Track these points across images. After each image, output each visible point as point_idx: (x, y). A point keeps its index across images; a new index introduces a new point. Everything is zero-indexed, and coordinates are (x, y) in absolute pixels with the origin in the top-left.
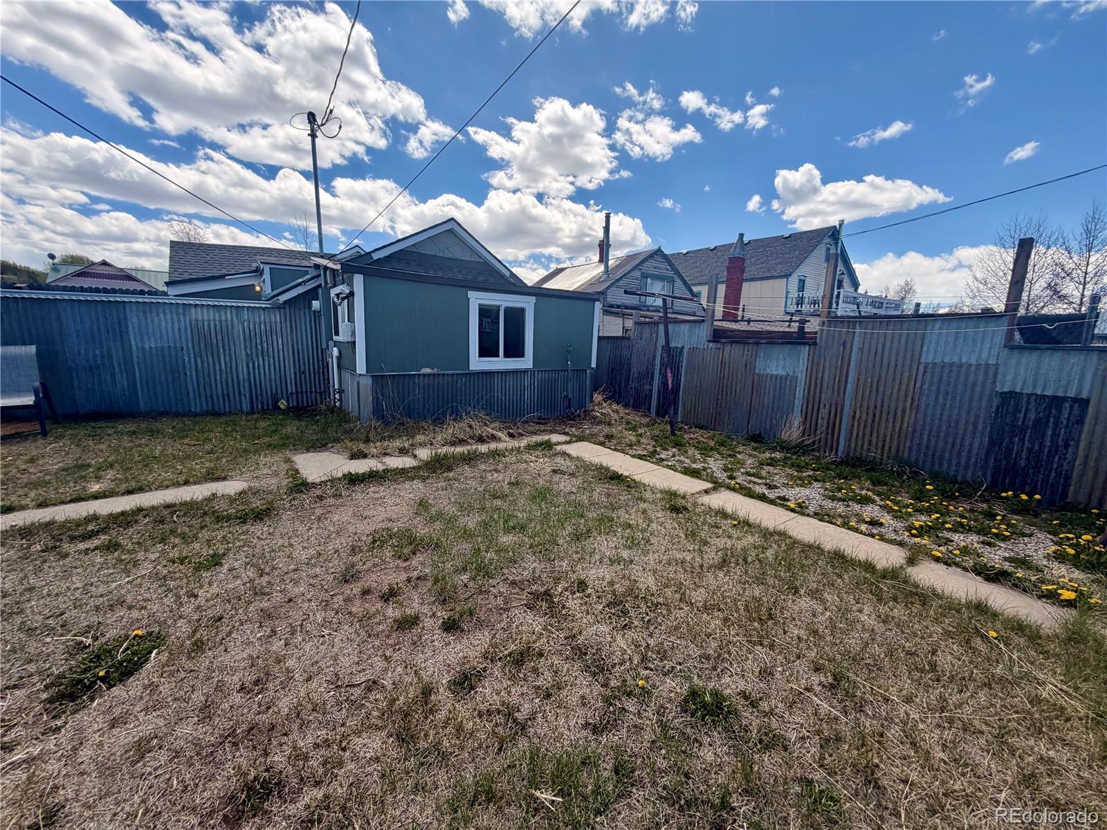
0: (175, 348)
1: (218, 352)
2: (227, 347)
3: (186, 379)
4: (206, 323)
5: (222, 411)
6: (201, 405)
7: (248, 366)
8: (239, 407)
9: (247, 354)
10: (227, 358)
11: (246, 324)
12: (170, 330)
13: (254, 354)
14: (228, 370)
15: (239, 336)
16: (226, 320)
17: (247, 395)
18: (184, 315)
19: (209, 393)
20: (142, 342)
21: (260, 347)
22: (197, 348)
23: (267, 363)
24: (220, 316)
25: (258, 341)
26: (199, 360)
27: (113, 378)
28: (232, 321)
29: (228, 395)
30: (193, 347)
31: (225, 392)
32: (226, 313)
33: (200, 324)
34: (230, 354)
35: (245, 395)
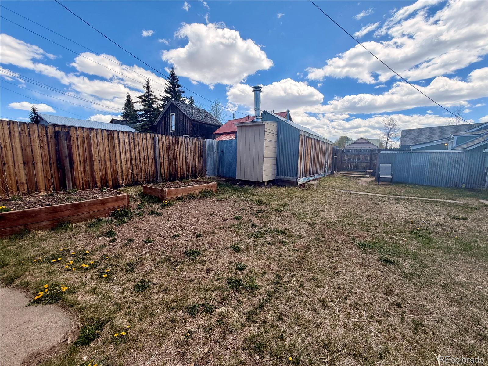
0: (423, 166)
1: (437, 167)
2: (441, 166)
3: (424, 175)
4: (435, 158)
5: (434, 186)
6: (427, 183)
7: (447, 172)
8: (440, 185)
9: (448, 168)
10: (440, 169)
11: (450, 158)
12: (423, 160)
13: (451, 168)
14: (440, 173)
15: (447, 162)
16: (443, 157)
17: (445, 182)
18: (429, 156)
19: (431, 180)
20: (414, 164)
21: (454, 166)
22: (430, 166)
23: (455, 171)
24: (441, 156)
25: (454, 164)
26: (430, 169)
27: (404, 173)
28: (445, 157)
29: (437, 181)
30: (429, 166)
31: (437, 180)
32: (443, 155)
33: (433, 158)
34: (442, 168)
35: (444, 182)
